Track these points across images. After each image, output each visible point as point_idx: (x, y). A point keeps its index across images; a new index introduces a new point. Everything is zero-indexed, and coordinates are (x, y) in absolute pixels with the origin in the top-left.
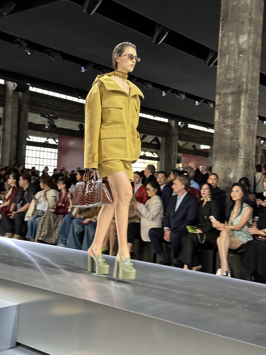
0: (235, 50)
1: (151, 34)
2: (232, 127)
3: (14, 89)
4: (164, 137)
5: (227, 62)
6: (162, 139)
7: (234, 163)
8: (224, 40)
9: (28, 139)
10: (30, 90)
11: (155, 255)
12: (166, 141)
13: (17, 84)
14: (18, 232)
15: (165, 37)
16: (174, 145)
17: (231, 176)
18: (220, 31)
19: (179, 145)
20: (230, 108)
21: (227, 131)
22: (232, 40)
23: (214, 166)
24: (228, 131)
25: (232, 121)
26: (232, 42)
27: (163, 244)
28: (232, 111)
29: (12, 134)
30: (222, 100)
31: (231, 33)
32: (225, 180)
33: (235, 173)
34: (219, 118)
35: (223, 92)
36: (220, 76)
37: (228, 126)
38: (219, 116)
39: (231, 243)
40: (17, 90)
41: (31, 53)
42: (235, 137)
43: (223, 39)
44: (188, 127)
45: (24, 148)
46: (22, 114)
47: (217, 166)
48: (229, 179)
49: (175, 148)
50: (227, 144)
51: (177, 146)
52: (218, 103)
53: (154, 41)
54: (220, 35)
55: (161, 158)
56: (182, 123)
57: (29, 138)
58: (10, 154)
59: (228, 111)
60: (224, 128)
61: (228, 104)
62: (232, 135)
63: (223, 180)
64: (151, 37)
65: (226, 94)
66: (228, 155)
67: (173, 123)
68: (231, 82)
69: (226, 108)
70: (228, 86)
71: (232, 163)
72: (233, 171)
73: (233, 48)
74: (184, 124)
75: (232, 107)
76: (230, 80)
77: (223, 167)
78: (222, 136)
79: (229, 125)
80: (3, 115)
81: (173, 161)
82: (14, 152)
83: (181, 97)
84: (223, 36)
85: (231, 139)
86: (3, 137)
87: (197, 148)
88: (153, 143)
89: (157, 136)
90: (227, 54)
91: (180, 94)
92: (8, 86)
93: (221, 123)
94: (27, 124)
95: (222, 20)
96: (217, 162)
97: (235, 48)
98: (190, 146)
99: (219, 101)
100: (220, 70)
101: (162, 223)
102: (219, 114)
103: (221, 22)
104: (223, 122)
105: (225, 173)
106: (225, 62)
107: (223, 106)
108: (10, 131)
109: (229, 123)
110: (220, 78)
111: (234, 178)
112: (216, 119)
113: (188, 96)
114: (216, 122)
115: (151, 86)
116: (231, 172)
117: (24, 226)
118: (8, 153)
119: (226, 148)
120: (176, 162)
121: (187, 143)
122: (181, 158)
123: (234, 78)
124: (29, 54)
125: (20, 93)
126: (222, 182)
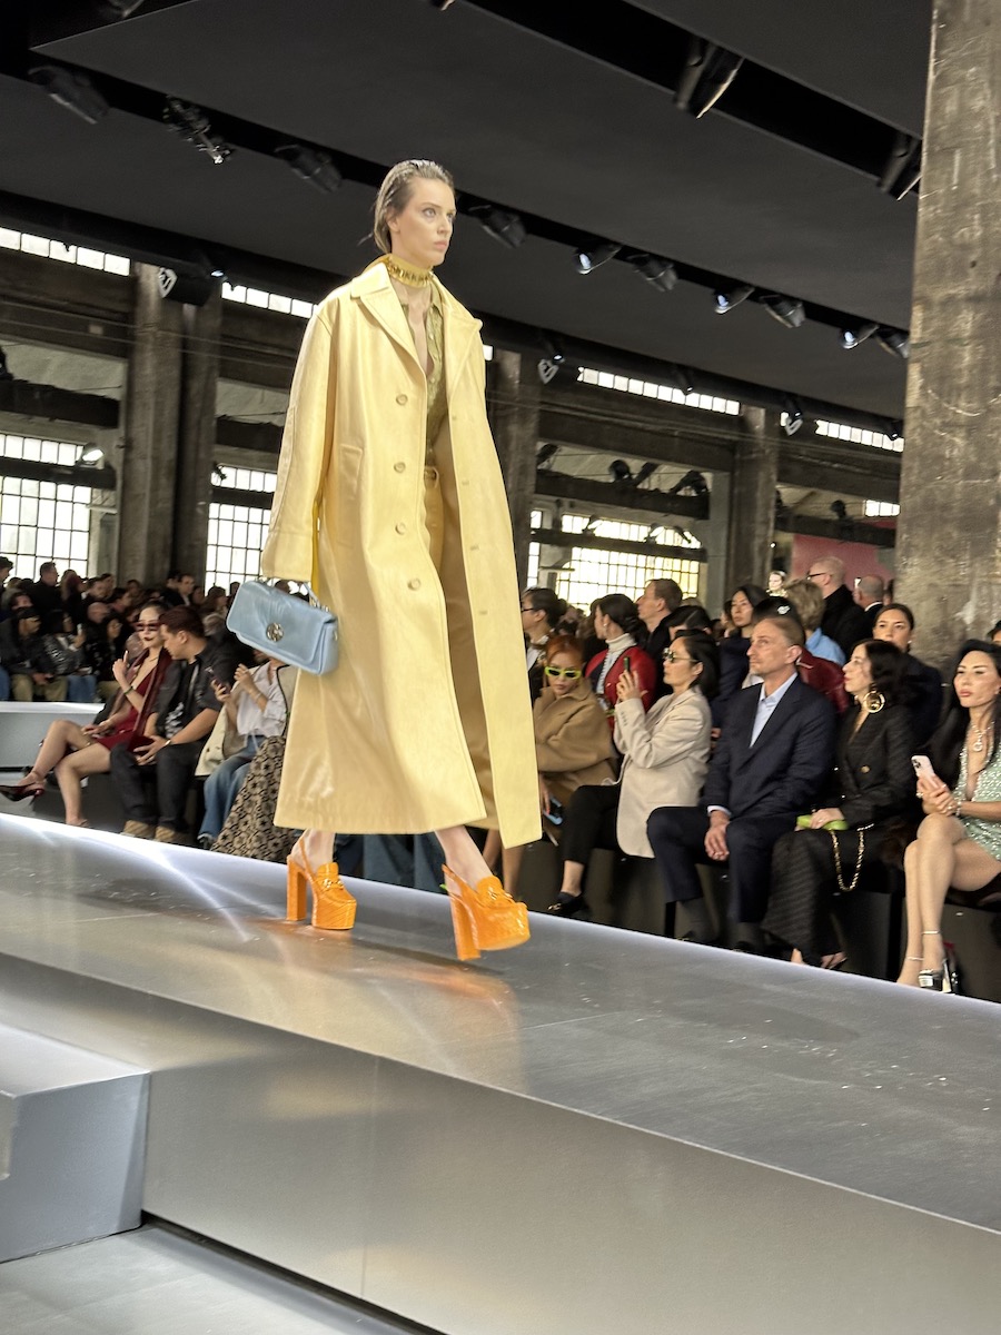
0: (987, 134)
1: (672, 79)
2: (972, 428)
3: (165, 293)
4: (724, 470)
5: (955, 181)
6: (715, 480)
7: (977, 565)
8: (947, 96)
9: (215, 480)
10: (224, 296)
11: (670, 911)
12: (732, 485)
13: (177, 274)
14: (170, 819)
15: (725, 87)
16: (760, 502)
17: (968, 615)
18: (932, 61)
19: (779, 501)
20: (967, 357)
21: (953, 445)
22: (974, 94)
23: (901, 577)
24: (958, 446)
25: (975, 405)
26: (978, 103)
27: (701, 869)
28: (971, 368)
29: (156, 460)
30: (936, 324)
31: (973, 70)
32: (944, 630)
33: (981, 605)
34: (924, 395)
35: (939, 295)
36: (929, 236)
37: (961, 426)
38: (923, 388)
39: (957, 864)
40: (177, 296)
41: (224, 156)
42: (984, 465)
43: (943, 91)
44: (818, 432)
45: (199, 511)
46: (196, 386)
47: (915, 577)
48: (959, 627)
49: (765, 514)
50: (951, 491)
51: (773, 503)
52: (921, 338)
53: (682, 105)
54: (931, 77)
55: (710, 552)
56: (793, 419)
57: (223, 477)
58: (151, 535)
59: (957, 367)
60: (941, 431)
61: (957, 340)
62: (973, 459)
63: (935, 631)
64: (672, 88)
65: (950, 301)
66: (955, 535)
67: (758, 416)
68: (973, 258)
69: (950, 357)
70: (960, 272)
71: (971, 566)
72: (974, 595)
73: (978, 126)
74: (799, 423)
75: (974, 353)
76: (966, 247)
77: (938, 582)
78: (935, 462)
79: (962, 421)
80: (124, 390)
81: (757, 562)
82: (165, 527)
83: (788, 319)
84: (942, 80)
85: (967, 476)
86: (124, 470)
87: (850, 511)
88: (681, 493)
89: (697, 469)
90: (956, 147)
91: (784, 305)
92: (143, 280)
93: (929, 411)
94: (214, 423)
95: (941, 19)
96: (916, 560)
97: (987, 126)
98: (822, 504)
99: (924, 329)
100: (932, 208)
101: (702, 792)
102: (923, 377)
103: (934, 28)
104: (939, 410)
105: (943, 603)
106: (949, 180)
107: (937, 348)
108: (149, 452)
109: (960, 411)
110: (928, 241)
111: (978, 623)
112: (913, 398)
113: (815, 312)
114: (909, 411)
115: (672, 276)
116: (968, 599)
117: (192, 794)
118: (144, 530)
119: (946, 507)
120: (768, 565)
121: (812, 494)
122: (788, 550)
123: (984, 241)
124: (218, 160)
125: (189, 309)
126: (932, 637)
